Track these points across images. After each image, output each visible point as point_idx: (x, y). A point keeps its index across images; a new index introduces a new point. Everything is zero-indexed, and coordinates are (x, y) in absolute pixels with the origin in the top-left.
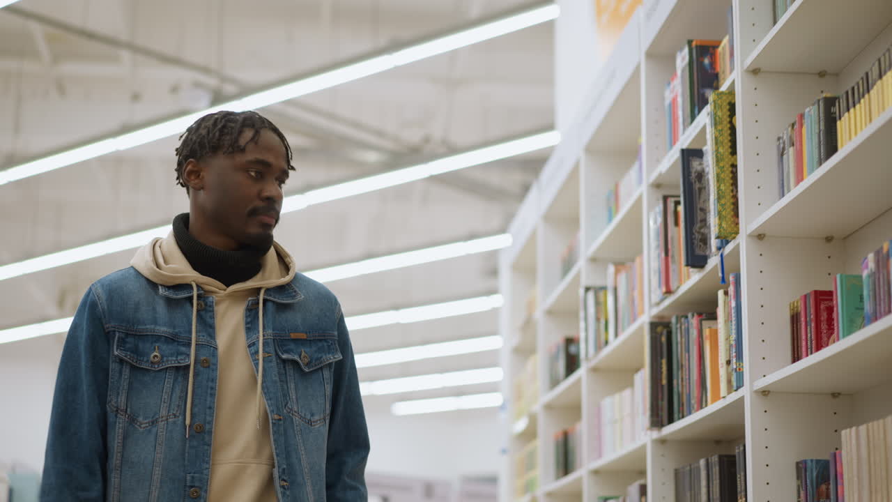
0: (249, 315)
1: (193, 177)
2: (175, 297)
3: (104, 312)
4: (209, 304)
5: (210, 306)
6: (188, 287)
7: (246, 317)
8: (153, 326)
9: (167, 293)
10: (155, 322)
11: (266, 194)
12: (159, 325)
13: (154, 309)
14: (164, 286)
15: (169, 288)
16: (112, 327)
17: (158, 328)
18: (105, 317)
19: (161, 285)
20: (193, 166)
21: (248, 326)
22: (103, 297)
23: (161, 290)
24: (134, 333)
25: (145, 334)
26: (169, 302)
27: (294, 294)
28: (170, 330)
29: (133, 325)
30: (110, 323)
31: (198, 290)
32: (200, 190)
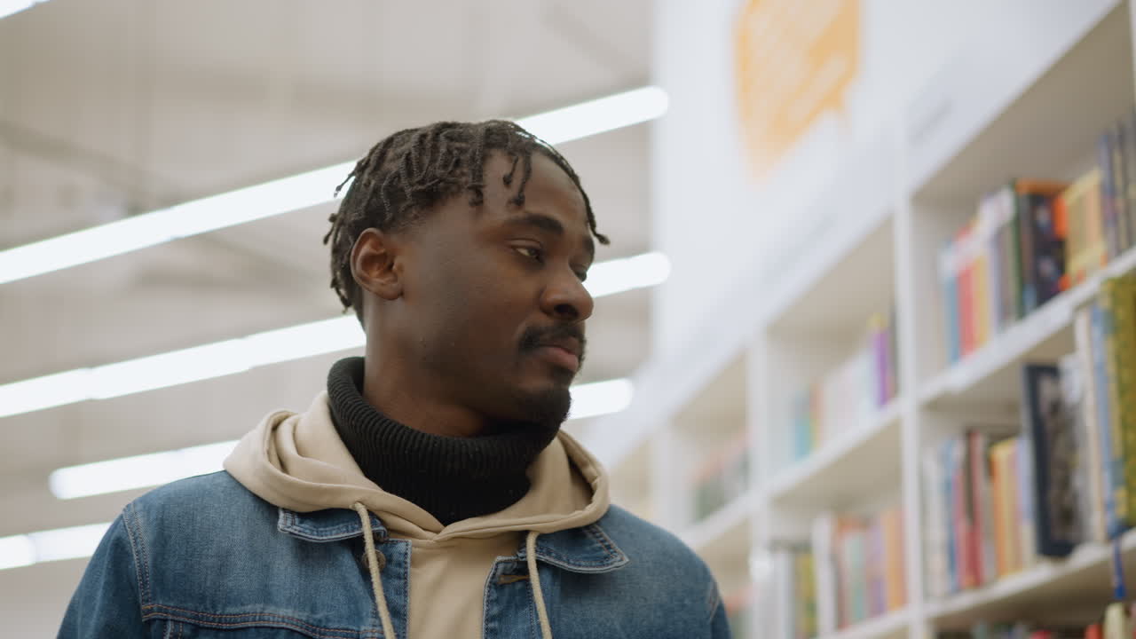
0: (497, 601)
1: (375, 273)
2: (315, 538)
3: (143, 574)
4: (395, 557)
5: (399, 565)
6: (347, 515)
7: (490, 602)
8: (259, 607)
9: (296, 529)
10: (266, 596)
11: (556, 296)
12: (276, 604)
13: (267, 567)
14: (292, 512)
15: (304, 516)
16: (160, 610)
17: (270, 609)
18: (145, 583)
19: (285, 510)
20: (374, 247)
21: (491, 625)
22: (147, 537)
23: (283, 522)
24: (214, 625)
25: (240, 626)
26: (304, 549)
27: (605, 552)
28: (304, 616)
29: (214, 607)
30: (154, 598)
31: (373, 524)
32: (393, 298)
